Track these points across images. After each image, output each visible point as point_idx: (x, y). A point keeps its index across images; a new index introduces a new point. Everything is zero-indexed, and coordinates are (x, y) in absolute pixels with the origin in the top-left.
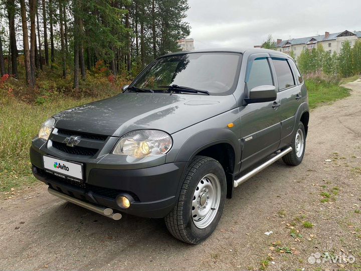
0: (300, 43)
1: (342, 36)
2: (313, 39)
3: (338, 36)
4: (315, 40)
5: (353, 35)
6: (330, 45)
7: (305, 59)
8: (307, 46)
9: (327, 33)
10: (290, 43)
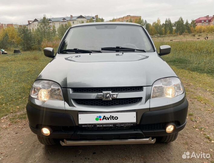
0: (57, 20)
1: (79, 18)
2: (64, 19)
3: (77, 18)
4: (66, 19)
5: (85, 18)
6: (73, 22)
7: (61, 30)
8: (61, 23)
9: (71, 16)
10: (51, 20)
